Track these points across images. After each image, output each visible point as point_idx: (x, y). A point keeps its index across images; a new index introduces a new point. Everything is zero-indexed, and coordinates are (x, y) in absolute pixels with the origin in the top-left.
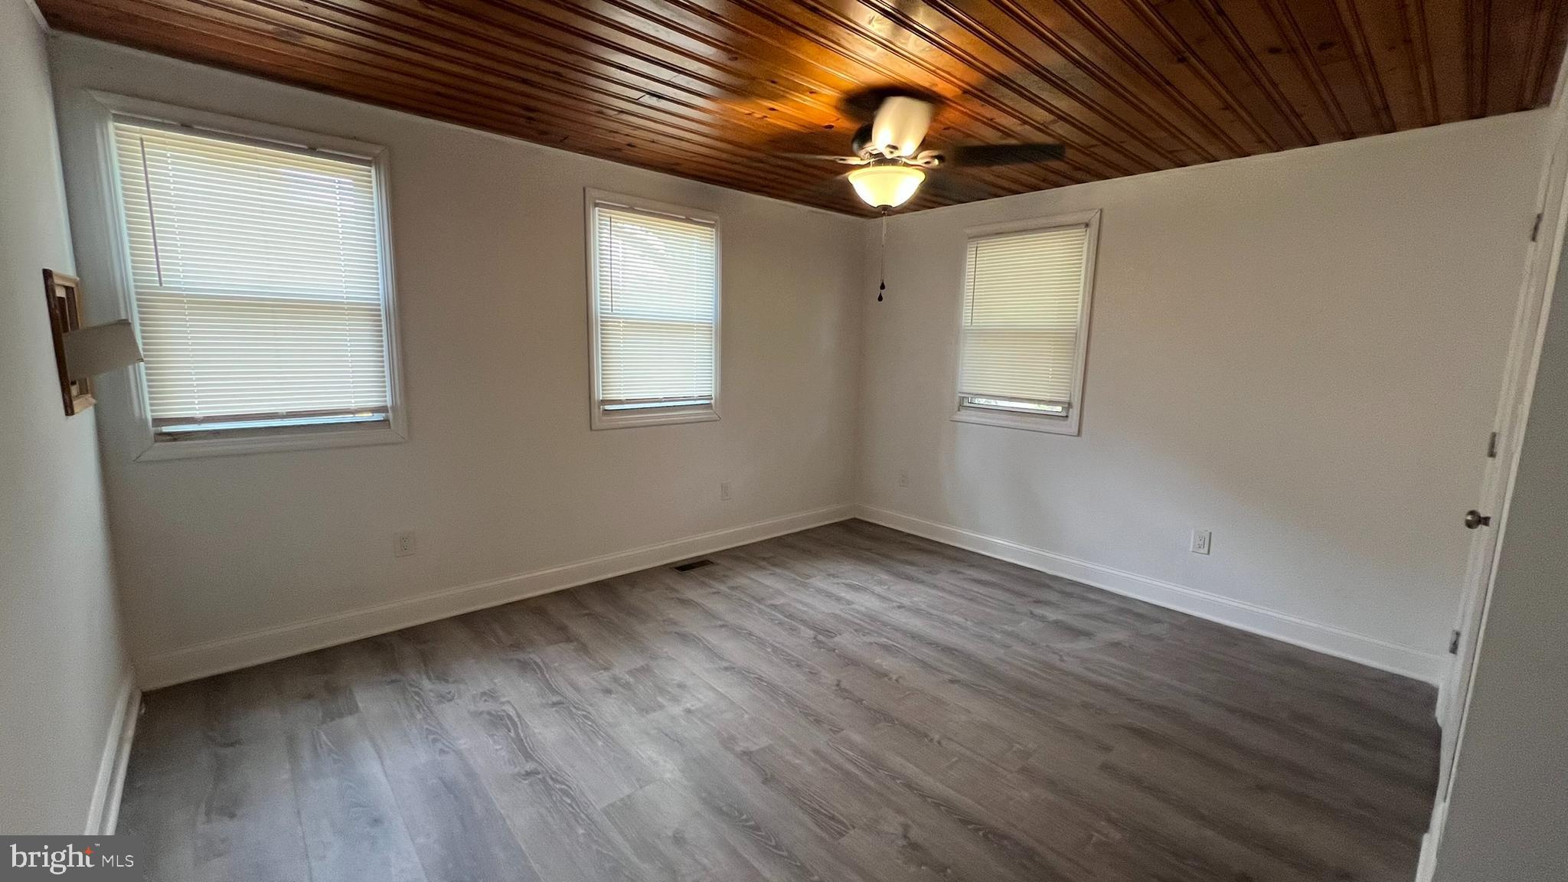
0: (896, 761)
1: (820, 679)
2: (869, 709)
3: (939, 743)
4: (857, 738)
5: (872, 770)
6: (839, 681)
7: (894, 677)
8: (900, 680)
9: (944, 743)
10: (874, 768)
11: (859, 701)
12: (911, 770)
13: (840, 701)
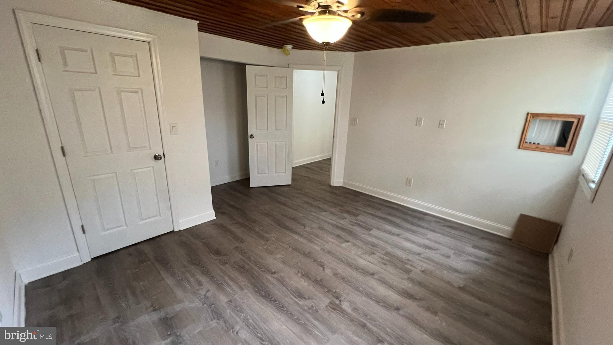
0: (304, 241)
1: (332, 271)
2: (311, 258)
3: (290, 247)
4: (315, 247)
5: (311, 239)
6: (323, 270)
7: (299, 274)
8: (297, 272)
9: (288, 247)
10: (310, 239)
11: (315, 261)
12: (301, 239)
13: (322, 261)
